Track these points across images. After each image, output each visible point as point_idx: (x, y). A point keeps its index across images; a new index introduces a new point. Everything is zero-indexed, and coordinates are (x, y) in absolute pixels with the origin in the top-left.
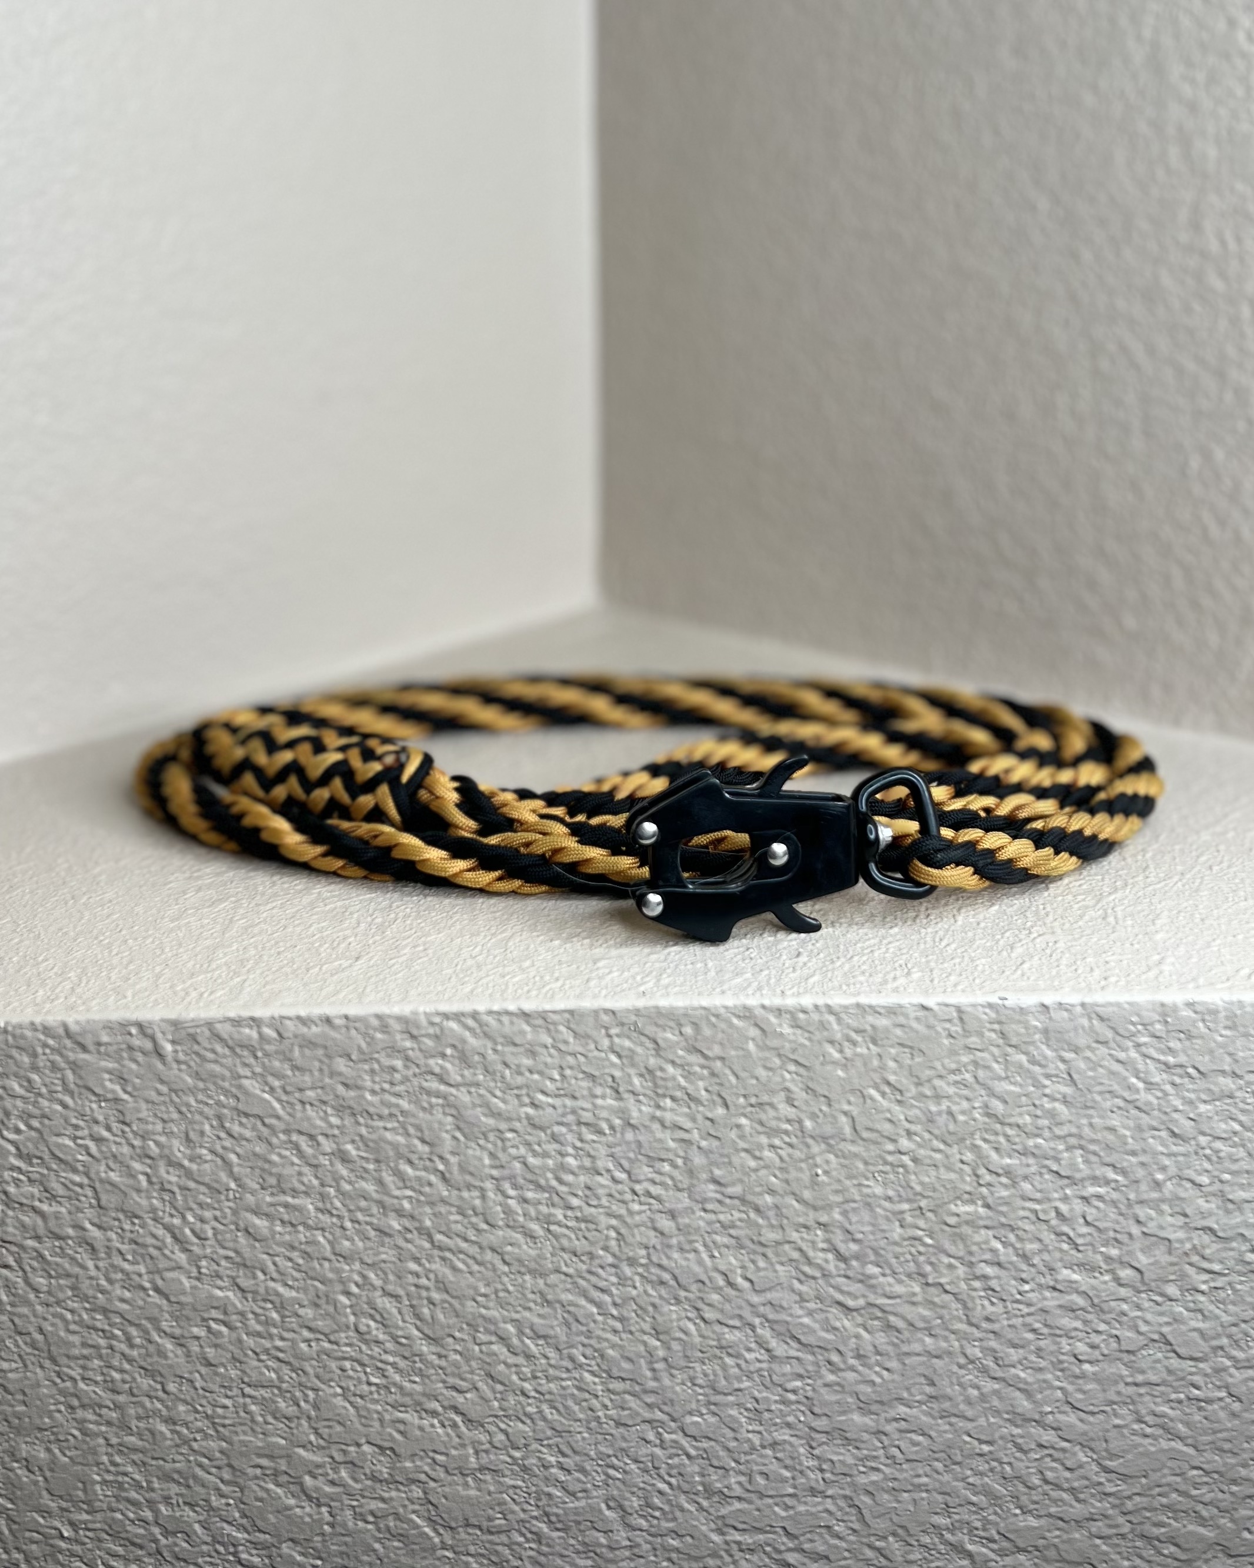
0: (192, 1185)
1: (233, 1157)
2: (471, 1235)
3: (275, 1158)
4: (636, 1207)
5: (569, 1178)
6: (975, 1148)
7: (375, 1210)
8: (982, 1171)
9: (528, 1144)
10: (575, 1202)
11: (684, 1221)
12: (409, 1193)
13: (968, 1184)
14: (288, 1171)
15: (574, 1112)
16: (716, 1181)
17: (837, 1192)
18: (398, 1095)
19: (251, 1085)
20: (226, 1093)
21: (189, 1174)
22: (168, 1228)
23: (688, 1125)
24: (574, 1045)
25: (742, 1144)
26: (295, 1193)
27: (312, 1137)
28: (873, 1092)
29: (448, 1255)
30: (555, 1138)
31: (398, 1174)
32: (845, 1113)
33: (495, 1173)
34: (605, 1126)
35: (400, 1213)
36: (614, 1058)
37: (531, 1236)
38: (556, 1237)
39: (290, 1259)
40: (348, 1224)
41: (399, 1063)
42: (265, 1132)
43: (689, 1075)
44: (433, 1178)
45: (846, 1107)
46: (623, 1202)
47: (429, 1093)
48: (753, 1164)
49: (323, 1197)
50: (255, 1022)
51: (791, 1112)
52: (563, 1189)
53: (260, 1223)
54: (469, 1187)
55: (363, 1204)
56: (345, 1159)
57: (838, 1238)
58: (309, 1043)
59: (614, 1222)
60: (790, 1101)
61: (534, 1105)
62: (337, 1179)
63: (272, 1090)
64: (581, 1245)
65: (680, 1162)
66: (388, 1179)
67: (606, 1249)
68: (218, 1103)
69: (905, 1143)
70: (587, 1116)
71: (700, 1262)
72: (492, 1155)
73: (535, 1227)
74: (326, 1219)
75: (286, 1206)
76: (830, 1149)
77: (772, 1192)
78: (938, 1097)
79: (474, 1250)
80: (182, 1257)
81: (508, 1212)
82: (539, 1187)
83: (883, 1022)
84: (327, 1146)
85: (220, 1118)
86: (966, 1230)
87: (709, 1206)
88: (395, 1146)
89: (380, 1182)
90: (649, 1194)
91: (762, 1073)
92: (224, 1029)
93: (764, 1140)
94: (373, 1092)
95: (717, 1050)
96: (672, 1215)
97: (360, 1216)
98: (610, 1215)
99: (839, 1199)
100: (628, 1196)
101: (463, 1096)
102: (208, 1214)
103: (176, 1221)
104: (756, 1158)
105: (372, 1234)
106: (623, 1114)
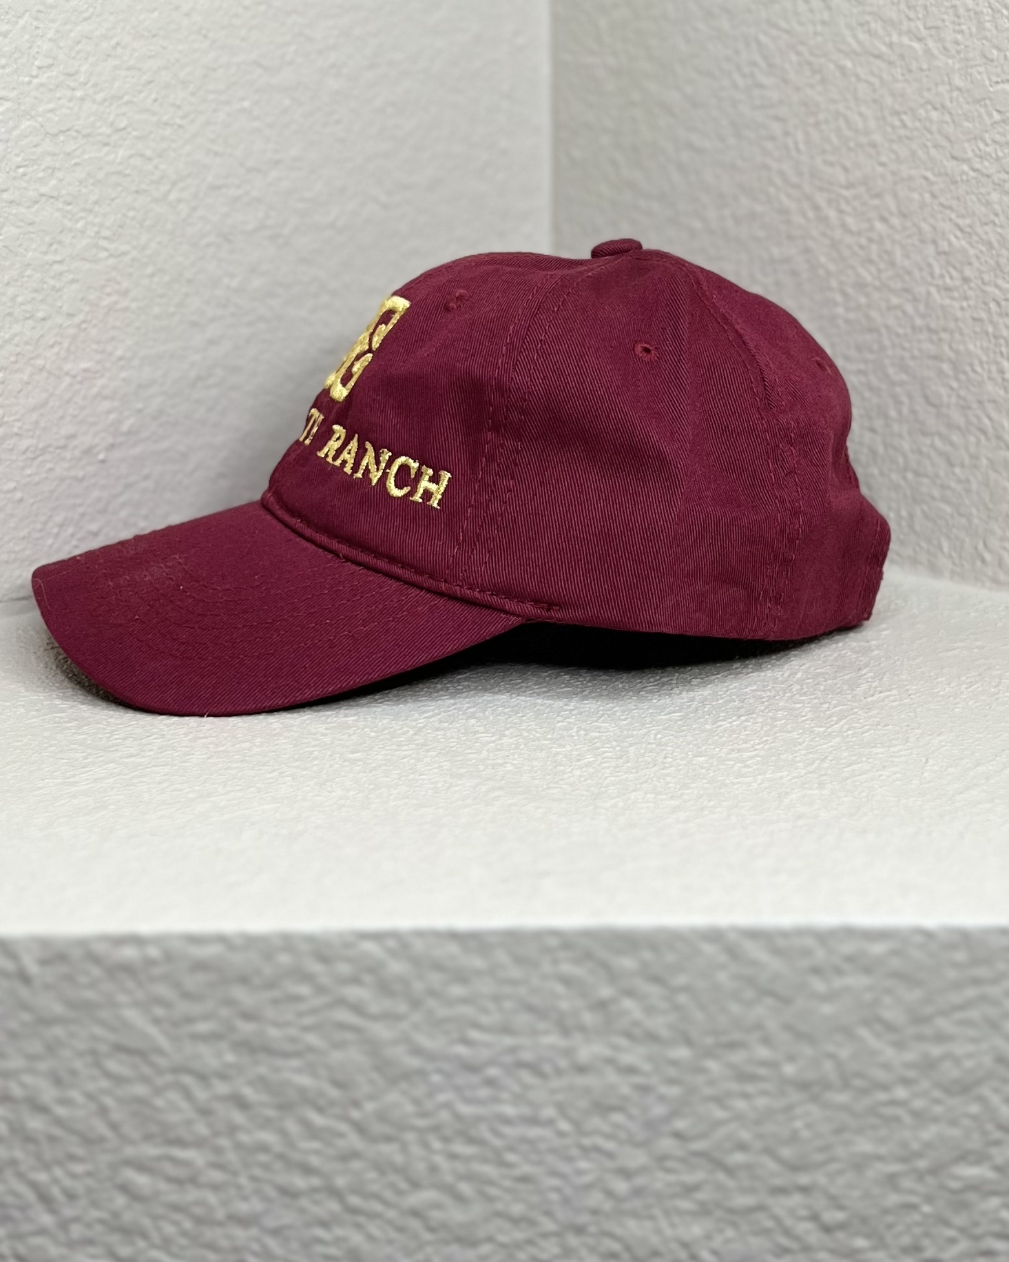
0: (58, 1132)
1: (109, 1101)
2: (389, 1195)
3: (159, 1102)
4: (583, 1165)
5: (508, 1131)
6: (981, 1099)
7: (278, 1165)
8: (989, 1127)
9: (458, 1089)
10: (511, 1157)
11: (640, 1181)
12: (315, 1145)
13: (975, 1142)
14: (173, 1118)
15: (512, 1050)
16: (678, 1135)
17: (822, 1149)
18: (307, 1029)
19: (132, 1015)
20: (103, 1023)
21: (59, 1122)
22: (34, 1186)
23: (647, 1067)
24: (515, 972)
25: (708, 1091)
26: (180, 1143)
27: (203, 1078)
28: (863, 1032)
29: (361, 1219)
30: (490, 1082)
31: (306, 1124)
32: (831, 1056)
33: (421, 1123)
34: (547, 1068)
35: (307, 1170)
36: (560, 989)
37: (460, 1198)
38: (490, 1199)
39: (176, 1223)
40: (243, 1180)
41: (304, 990)
42: (146, 1070)
43: (650, 1010)
44: (343, 1127)
45: (830, 1048)
46: (569, 1159)
47: (342, 1026)
48: (719, 1114)
49: (218, 1150)
50: (137, 940)
51: (763, 1052)
52: (497, 1142)
53: (142, 1181)
54: (388, 1139)
55: (263, 1158)
56: (241, 1103)
57: (819, 1203)
58: (200, 966)
59: (555, 1182)
60: (767, 1041)
61: (466, 1042)
62: (232, 1129)
63: (157, 1021)
64: (517, 1209)
65: (635, 1111)
66: (292, 1126)
67: (548, 1214)
68: (94, 1038)
69: (901, 1093)
70: (527, 1056)
71: (658, 1231)
72: (416, 1102)
73: (465, 1188)
74: (217, 1176)
75: (174, 1161)
76: (815, 1099)
77: (742, 1147)
78: (941, 1038)
79: (391, 1214)
80: (47, 1219)
81: (433, 1169)
82: (471, 1140)
83: (878, 949)
84: (222, 1088)
85: (93, 1053)
86: (972, 1197)
87: (670, 1164)
88: (302, 1091)
89: (283, 1133)
90: (597, 1149)
91: (735, 1008)
92: (100, 948)
93: (734, 1086)
94: (277, 1025)
95: (681, 980)
96: (625, 1173)
97: (257, 1172)
98: (554, 1173)
99: (819, 1157)
100: (575, 1152)
101: (381, 1031)
102: (79, 1168)
103: (42, 1177)
104: (724, 1107)
105: (272, 1193)
106: (568, 1052)
